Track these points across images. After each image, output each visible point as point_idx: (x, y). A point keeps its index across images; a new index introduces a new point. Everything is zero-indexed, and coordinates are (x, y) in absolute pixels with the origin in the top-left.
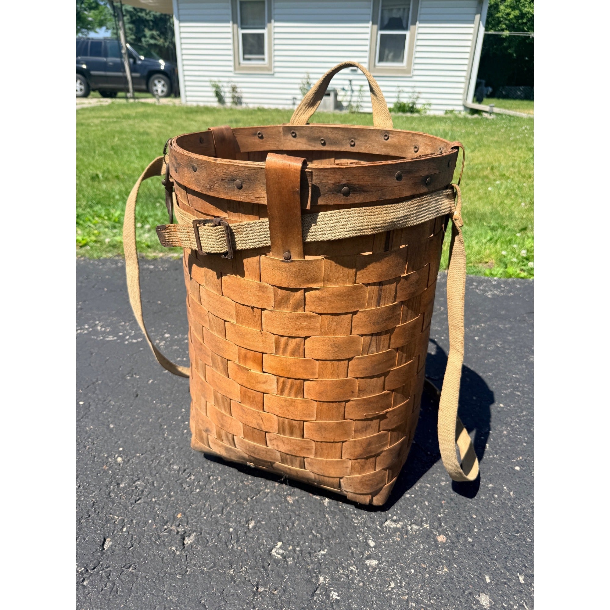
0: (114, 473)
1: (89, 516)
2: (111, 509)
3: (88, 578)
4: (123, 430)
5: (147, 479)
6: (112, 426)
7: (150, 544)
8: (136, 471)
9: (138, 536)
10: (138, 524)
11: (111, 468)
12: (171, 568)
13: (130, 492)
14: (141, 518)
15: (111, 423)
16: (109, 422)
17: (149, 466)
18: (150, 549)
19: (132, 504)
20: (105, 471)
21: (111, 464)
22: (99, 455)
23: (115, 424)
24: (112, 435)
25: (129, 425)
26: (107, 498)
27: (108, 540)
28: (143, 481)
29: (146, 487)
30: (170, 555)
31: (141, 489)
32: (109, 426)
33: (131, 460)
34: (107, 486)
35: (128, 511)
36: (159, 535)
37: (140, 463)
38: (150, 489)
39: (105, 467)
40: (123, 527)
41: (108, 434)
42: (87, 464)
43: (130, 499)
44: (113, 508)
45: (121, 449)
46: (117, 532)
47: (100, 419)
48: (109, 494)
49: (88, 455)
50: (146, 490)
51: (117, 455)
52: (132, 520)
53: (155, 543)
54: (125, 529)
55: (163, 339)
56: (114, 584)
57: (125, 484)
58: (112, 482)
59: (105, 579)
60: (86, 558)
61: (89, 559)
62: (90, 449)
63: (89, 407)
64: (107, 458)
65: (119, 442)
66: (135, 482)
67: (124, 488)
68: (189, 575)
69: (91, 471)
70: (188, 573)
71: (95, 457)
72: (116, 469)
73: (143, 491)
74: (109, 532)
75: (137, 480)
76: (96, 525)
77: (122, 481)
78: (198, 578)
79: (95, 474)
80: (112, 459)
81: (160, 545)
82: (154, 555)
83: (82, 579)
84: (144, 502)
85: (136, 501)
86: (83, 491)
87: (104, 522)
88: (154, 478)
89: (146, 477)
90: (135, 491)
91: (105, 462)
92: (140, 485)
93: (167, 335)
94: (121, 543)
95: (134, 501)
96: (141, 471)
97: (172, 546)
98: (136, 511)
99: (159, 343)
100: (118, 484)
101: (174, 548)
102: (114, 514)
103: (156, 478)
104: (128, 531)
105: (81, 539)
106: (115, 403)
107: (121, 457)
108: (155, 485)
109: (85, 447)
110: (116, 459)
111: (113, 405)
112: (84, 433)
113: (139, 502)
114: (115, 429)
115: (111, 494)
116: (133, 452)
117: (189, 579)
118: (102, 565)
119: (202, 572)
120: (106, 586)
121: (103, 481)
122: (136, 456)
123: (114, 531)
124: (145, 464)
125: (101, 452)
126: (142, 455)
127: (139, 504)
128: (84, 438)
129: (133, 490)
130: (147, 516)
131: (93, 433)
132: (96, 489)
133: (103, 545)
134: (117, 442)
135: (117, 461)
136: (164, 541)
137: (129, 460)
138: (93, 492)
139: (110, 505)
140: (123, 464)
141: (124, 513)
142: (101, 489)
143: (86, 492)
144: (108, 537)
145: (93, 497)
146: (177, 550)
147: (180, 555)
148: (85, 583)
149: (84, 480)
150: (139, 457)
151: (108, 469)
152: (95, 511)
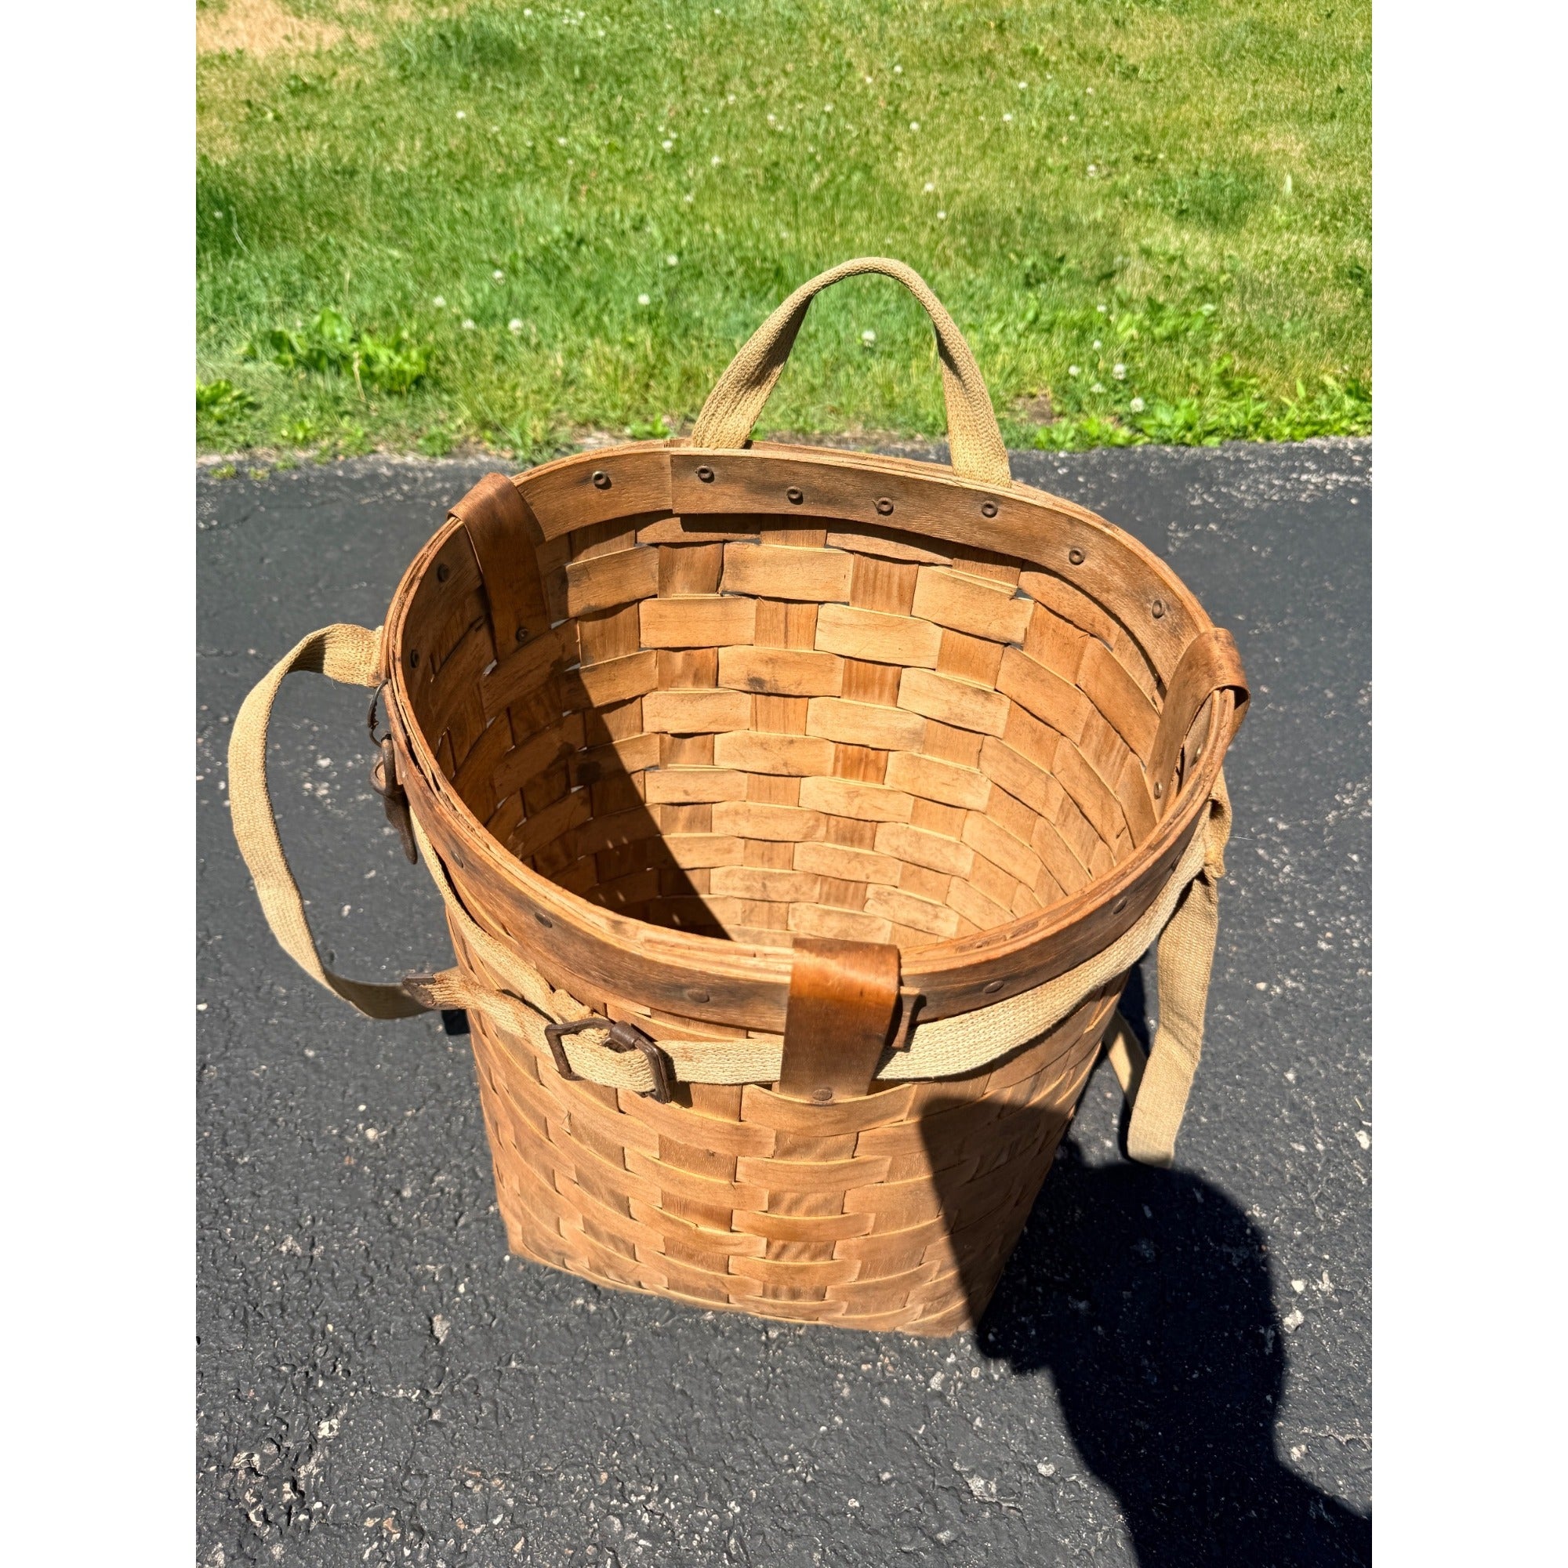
0: (376, 1170)
1: (372, 1281)
2: (411, 1253)
3: (438, 1406)
4: (344, 1059)
5: (458, 1166)
6: (310, 1053)
7: (530, 1304)
8: (424, 1153)
9: (496, 1296)
10: (484, 1269)
11: (361, 1159)
12: (591, 1341)
13: (434, 1204)
14: (486, 1255)
15: (306, 1046)
16: (298, 1043)
17: (447, 1134)
18: (534, 1316)
19: (450, 1230)
20: (355, 1171)
21: (357, 1150)
22: (318, 1133)
23: (317, 1048)
24: (324, 1077)
25: (353, 1043)
26: (390, 1232)
27: (437, 1319)
28: (450, 1172)
29: (463, 1186)
30: (579, 1315)
31: (453, 1191)
32: (303, 1055)
33: (398, 1130)
34: (375, 1203)
35: (450, 1248)
36: (537, 1282)
37: (424, 1132)
38: (473, 1186)
39: (350, 1161)
40: (457, 1284)
41: (314, 1077)
42: (302, 1164)
43: (441, 1220)
44: (415, 1249)
45: (362, 1108)
46: (450, 1299)
47: (272, 1041)
48: (389, 1219)
49: (293, 1140)
50: (466, 1191)
51: (361, 1126)
52: (468, 1266)
53: (538, 1300)
54: (462, 1289)
55: (319, 776)
56: (495, 1403)
57: (413, 1189)
58: (380, 1190)
59: (472, 1398)
60: (412, 1369)
61: (419, 1369)
62: (291, 1126)
63: (229, 1016)
64: (340, 1136)
65: (350, 1092)
66: (432, 1181)
67: (416, 1199)
68: (633, 1344)
69: (320, 1177)
70: (629, 1342)
71: (311, 1140)
72: (376, 1159)
73: (459, 1195)
74: (432, 1304)
75: (435, 1174)
76: (397, 1295)
77: (402, 1181)
78: (652, 1347)
79: (334, 1183)
80: (352, 1136)
81: (548, 1302)
82: (548, 1325)
83: (426, 1412)
84: (477, 1220)
85: (456, 1222)
86: (328, 1229)
87: (410, 1285)
88: (471, 1159)
89: (453, 1162)
90: (444, 1199)
91: (342, 1149)
92: (446, 1183)
93: (324, 763)
94: (471, 1318)
95: (452, 1224)
96: (435, 1151)
97: (574, 1297)
98: (467, 1244)
99: (315, 789)
100: (398, 1193)
101: (580, 1301)
102: (424, 1262)
103: (476, 1159)
104: (469, 1291)
105: (380, 1333)
106: (289, 989)
107: (371, 1126)
108: (481, 1175)
109: (274, 1121)
110: (363, 1136)
111: (286, 997)
112: (253, 1088)
113: (462, 1221)
114: (322, 1060)
115: (395, 1219)
116: (395, 1108)
117: (636, 1352)
118: (452, 1372)
119: (655, 1333)
120: (481, 1410)
121: (362, 1195)
122: (404, 1118)
123: (441, 1299)
124: (435, 1132)
125: (319, 1126)
126: (418, 1110)
127: (466, 1226)
128: (260, 1100)
129: (438, 1199)
130: (494, 1247)
131: (276, 1081)
132: (354, 1216)
133: (432, 1331)
134: (344, 1092)
135: (366, 1141)
136: (553, 1291)
137: (394, 1130)
138: (352, 1227)
139: (405, 1243)
140: (385, 1142)
141: (445, 1255)
142: (366, 1215)
143: (338, 1229)
144: (436, 1313)
145: (357, 1236)
146: (587, 1302)
147: (599, 1311)
148: (436, 1416)
149: (318, 1204)
150: (414, 1118)
151: (357, 1164)
152: (379, 1267)
